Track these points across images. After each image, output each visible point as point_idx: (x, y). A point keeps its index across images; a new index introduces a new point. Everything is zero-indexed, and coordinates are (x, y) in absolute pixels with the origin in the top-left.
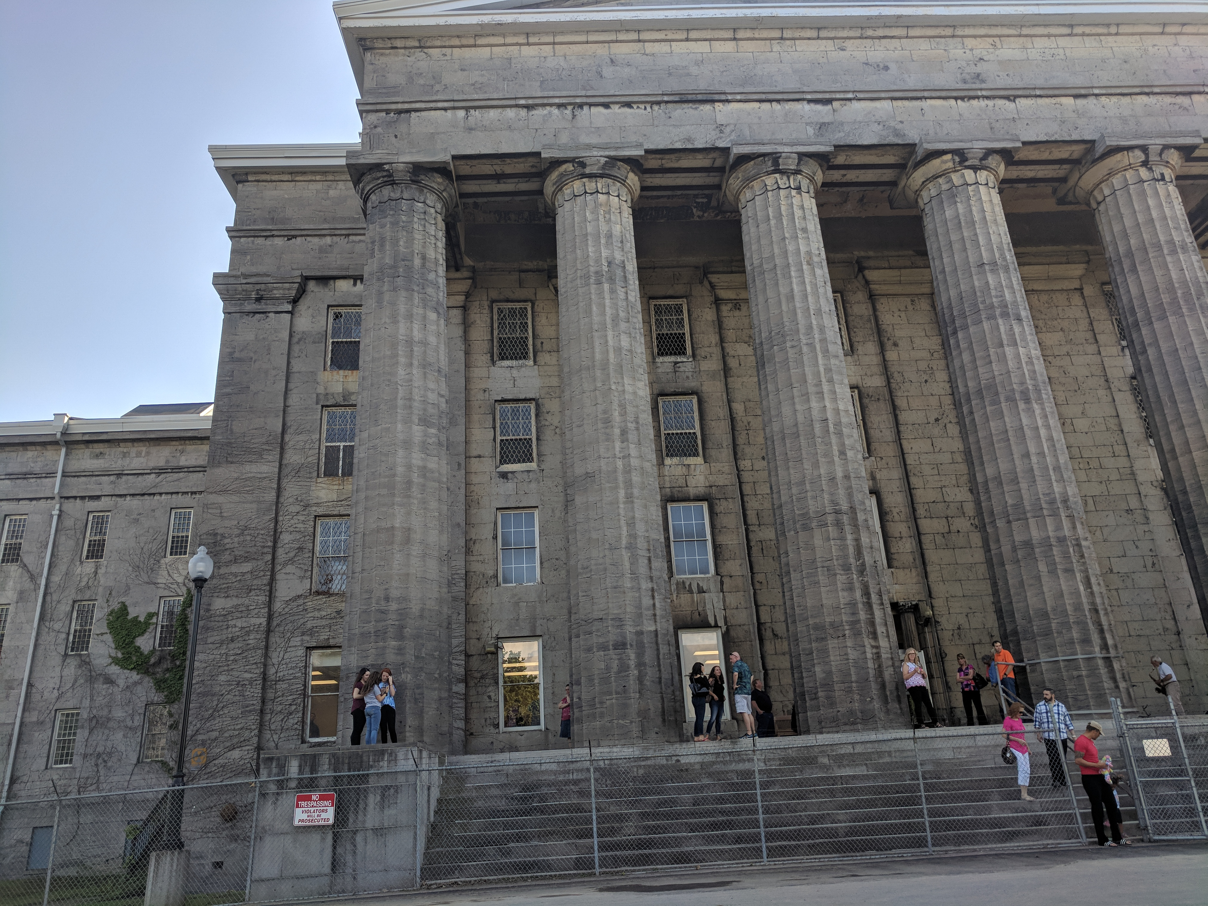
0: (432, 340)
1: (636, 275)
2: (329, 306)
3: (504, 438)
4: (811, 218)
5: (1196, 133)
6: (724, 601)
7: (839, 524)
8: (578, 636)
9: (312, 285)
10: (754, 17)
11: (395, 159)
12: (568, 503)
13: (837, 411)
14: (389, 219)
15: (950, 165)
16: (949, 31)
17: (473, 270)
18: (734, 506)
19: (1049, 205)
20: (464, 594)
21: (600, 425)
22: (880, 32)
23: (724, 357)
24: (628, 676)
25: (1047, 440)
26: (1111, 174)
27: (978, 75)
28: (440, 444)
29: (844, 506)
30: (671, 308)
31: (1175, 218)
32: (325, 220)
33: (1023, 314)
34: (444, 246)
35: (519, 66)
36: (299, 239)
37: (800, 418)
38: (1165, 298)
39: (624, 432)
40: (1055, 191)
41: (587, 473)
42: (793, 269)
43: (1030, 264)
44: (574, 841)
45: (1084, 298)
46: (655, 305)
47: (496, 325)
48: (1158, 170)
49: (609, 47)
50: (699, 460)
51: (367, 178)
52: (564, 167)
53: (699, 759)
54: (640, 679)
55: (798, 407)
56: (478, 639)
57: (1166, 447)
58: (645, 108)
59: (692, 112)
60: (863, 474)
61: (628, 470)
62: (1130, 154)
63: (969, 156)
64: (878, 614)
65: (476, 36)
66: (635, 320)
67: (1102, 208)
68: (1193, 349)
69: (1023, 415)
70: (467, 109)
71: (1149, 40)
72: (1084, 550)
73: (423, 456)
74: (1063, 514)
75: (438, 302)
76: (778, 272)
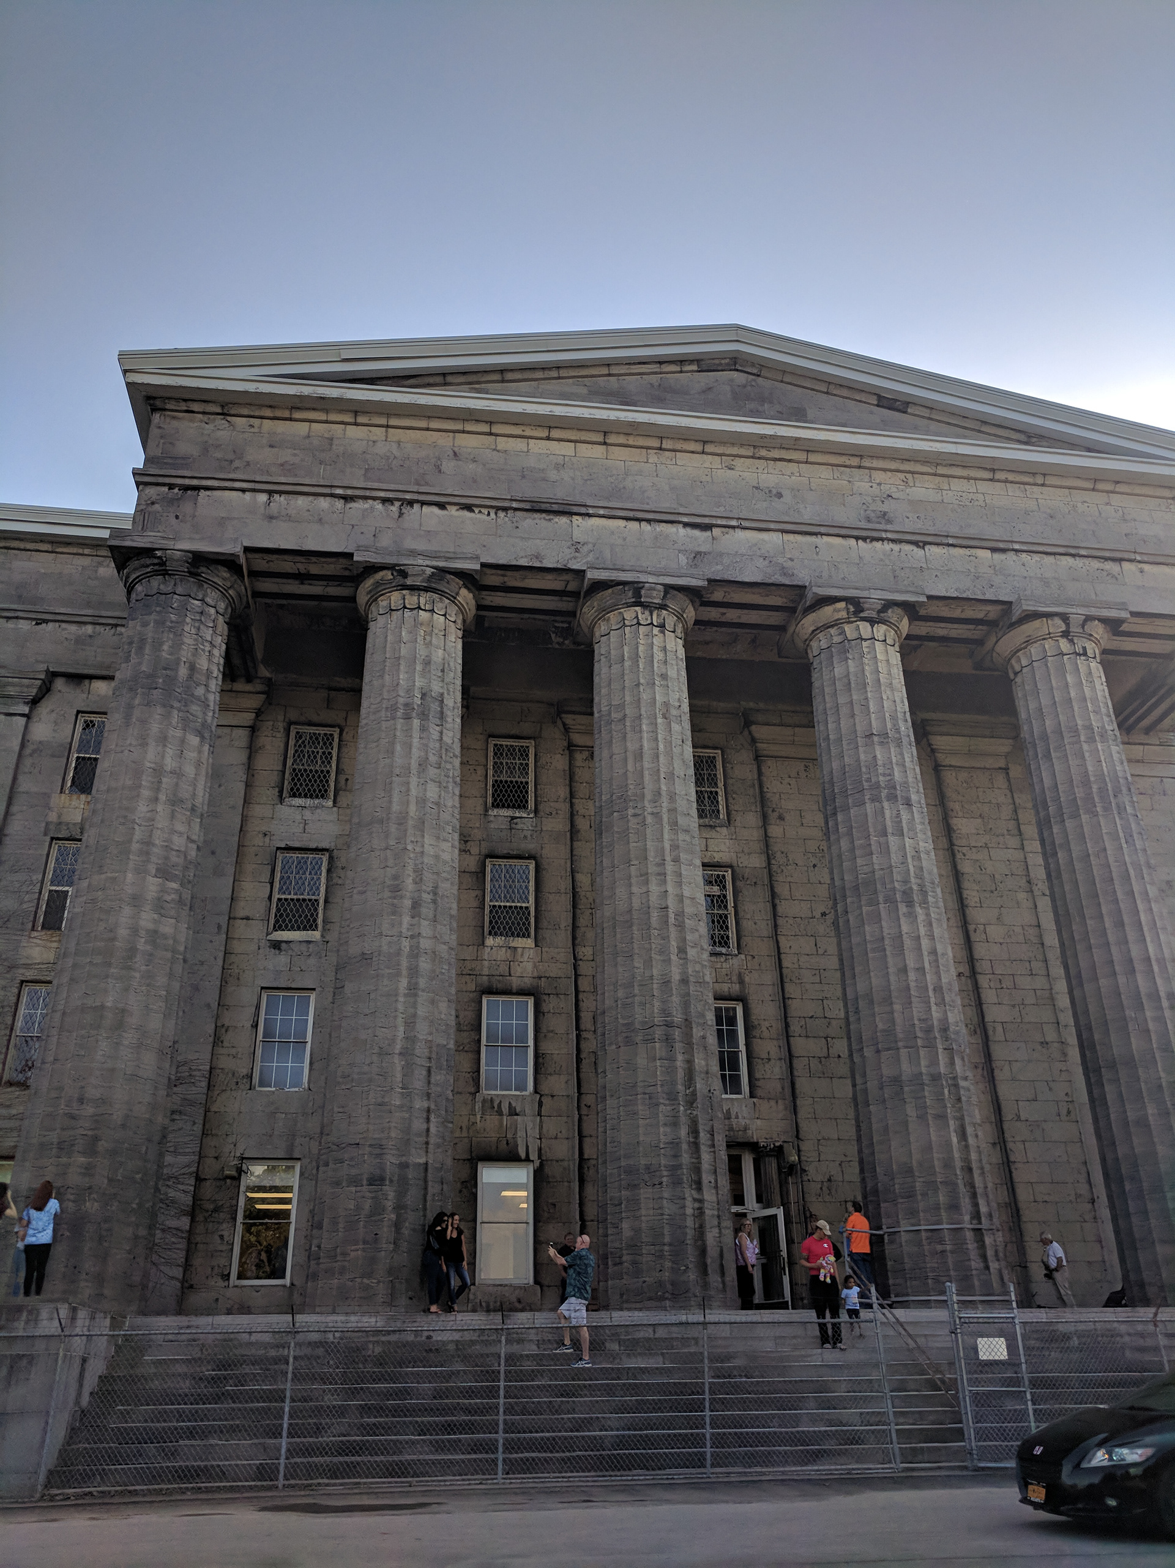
0: (190, 770)
1: (458, 711)
2: (78, 712)
3: (283, 897)
4: (674, 662)
5: (1122, 606)
6: (541, 1128)
7: (668, 1040)
8: (327, 1164)
9: (59, 684)
10: (629, 422)
11: (170, 544)
12: (338, 989)
13: (680, 898)
14: (153, 616)
15: (844, 614)
16: (855, 461)
17: (269, 682)
18: (567, 1004)
19: (966, 668)
20: (204, 1097)
21: (387, 894)
22: (776, 454)
23: (572, 815)
24: (382, 1220)
25: (929, 953)
26: (1028, 642)
27: (885, 514)
28: (180, 902)
29: (678, 1018)
30: (514, 750)
31: (1095, 700)
32: (89, 605)
33: (914, 798)
34: (223, 654)
35: (341, 448)
36: (51, 625)
37: (636, 903)
38: (1079, 793)
39: (416, 905)
40: (971, 654)
41: (363, 954)
42: (645, 721)
43: (936, 735)
44: (262, 1441)
46: (496, 745)
47: (291, 752)
48: (1080, 643)
49: (454, 438)
50: (529, 942)
51: (134, 564)
52: (381, 574)
53: (456, 1336)
54: (397, 1225)
55: (635, 889)
56: (216, 1158)
57: (1073, 972)
58: (489, 514)
59: (544, 523)
60: (708, 978)
61: (415, 953)
62: (1050, 622)
63: (866, 606)
64: (706, 1157)
65: (292, 408)
66: (449, 766)
67: (1018, 679)
68: (1107, 857)
69: (903, 920)
70: (270, 493)
71: (1078, 496)
72: (962, 1092)
73: (156, 916)
74: (940, 1047)
75: (204, 724)
76: (628, 724)
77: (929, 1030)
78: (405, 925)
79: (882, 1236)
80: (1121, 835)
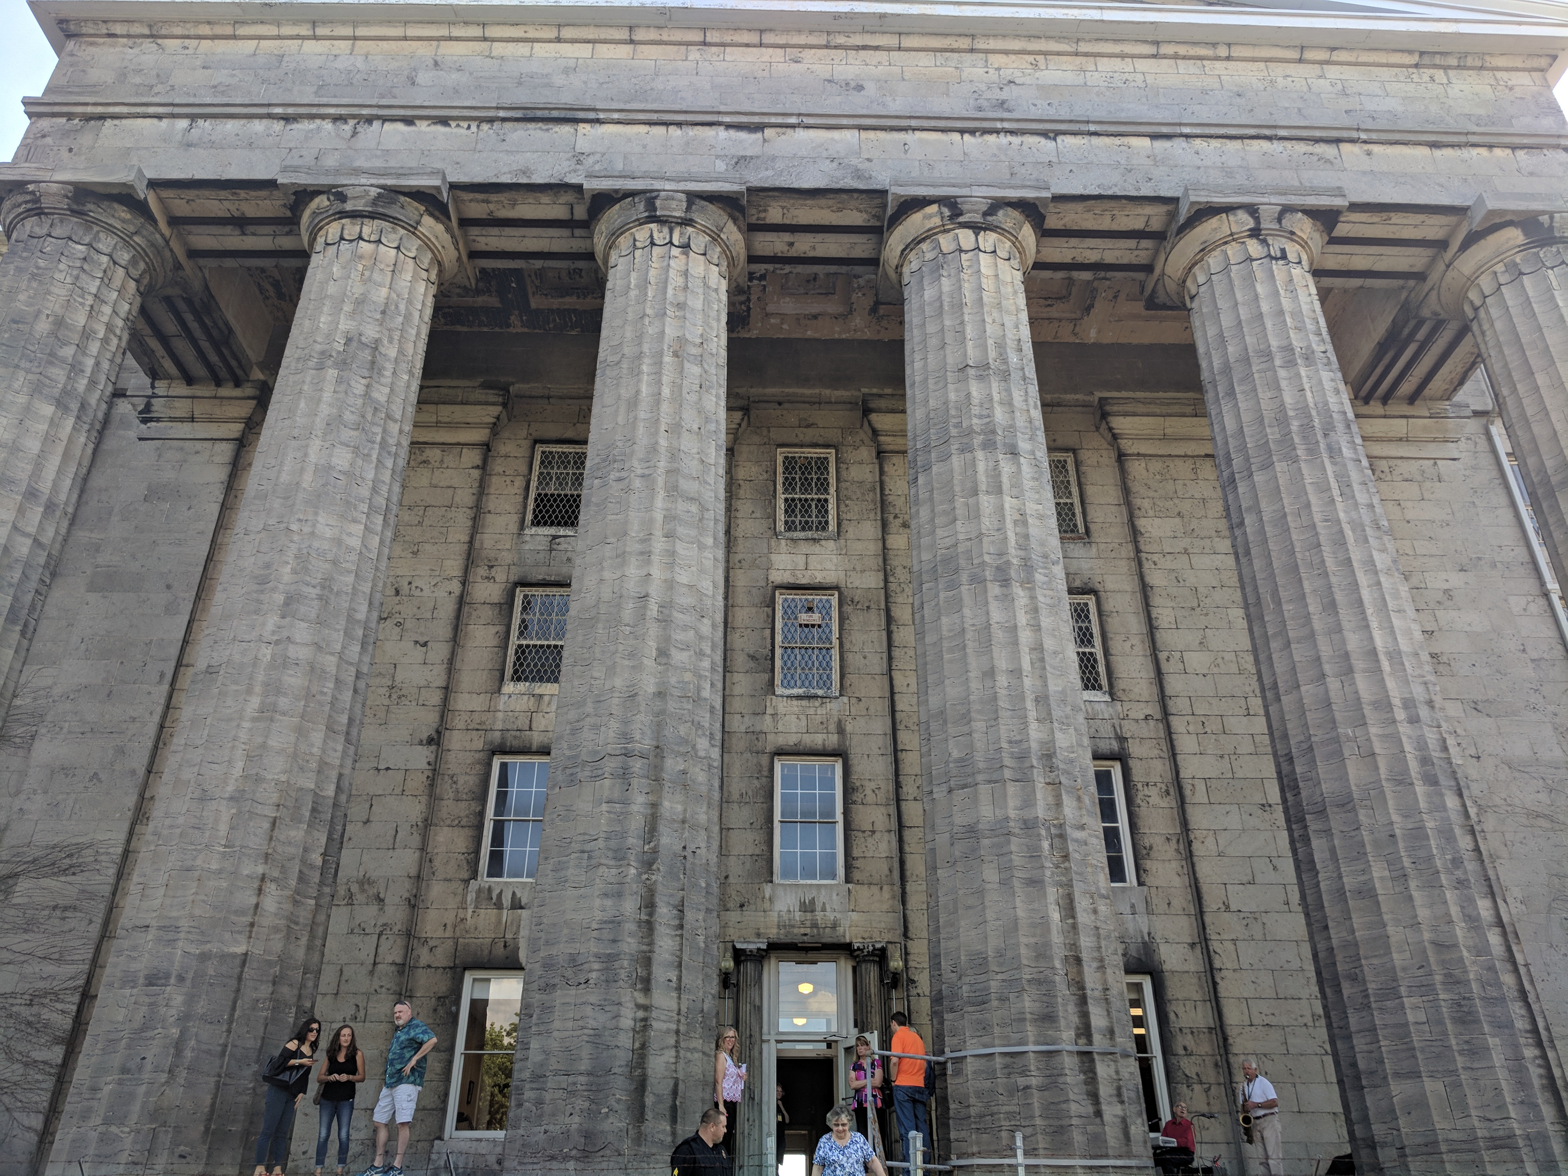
0: (33, 444)
5: (1339, 192)
7: (624, 775)
10: (657, 8)
11: (44, 175)
15: (937, 221)
16: (964, 43)
17: (263, 386)
22: (858, 40)
24: (156, 1038)
25: (1031, 649)
26: (1204, 251)
27: (1003, 103)
31: (1297, 314)
33: (1024, 445)
35: (292, 66)
37: (606, 593)
38: (1273, 434)
39: (291, 601)
41: (210, 667)
42: (647, 361)
48: (1276, 245)
49: (437, 47)
51: (8, 204)
52: (317, 200)
54: (178, 1045)
55: (607, 575)
59: (539, 134)
61: (279, 663)
62: (1231, 218)
63: (965, 207)
64: (665, 943)
65: (236, 22)
68: (1310, 514)
69: (993, 605)
70: (193, 118)
71: (1278, 70)
72: (1071, 847)
74: (1040, 780)
76: (625, 366)
77: (1022, 757)
78: (270, 626)
79: (944, 1067)
80: (1333, 484)
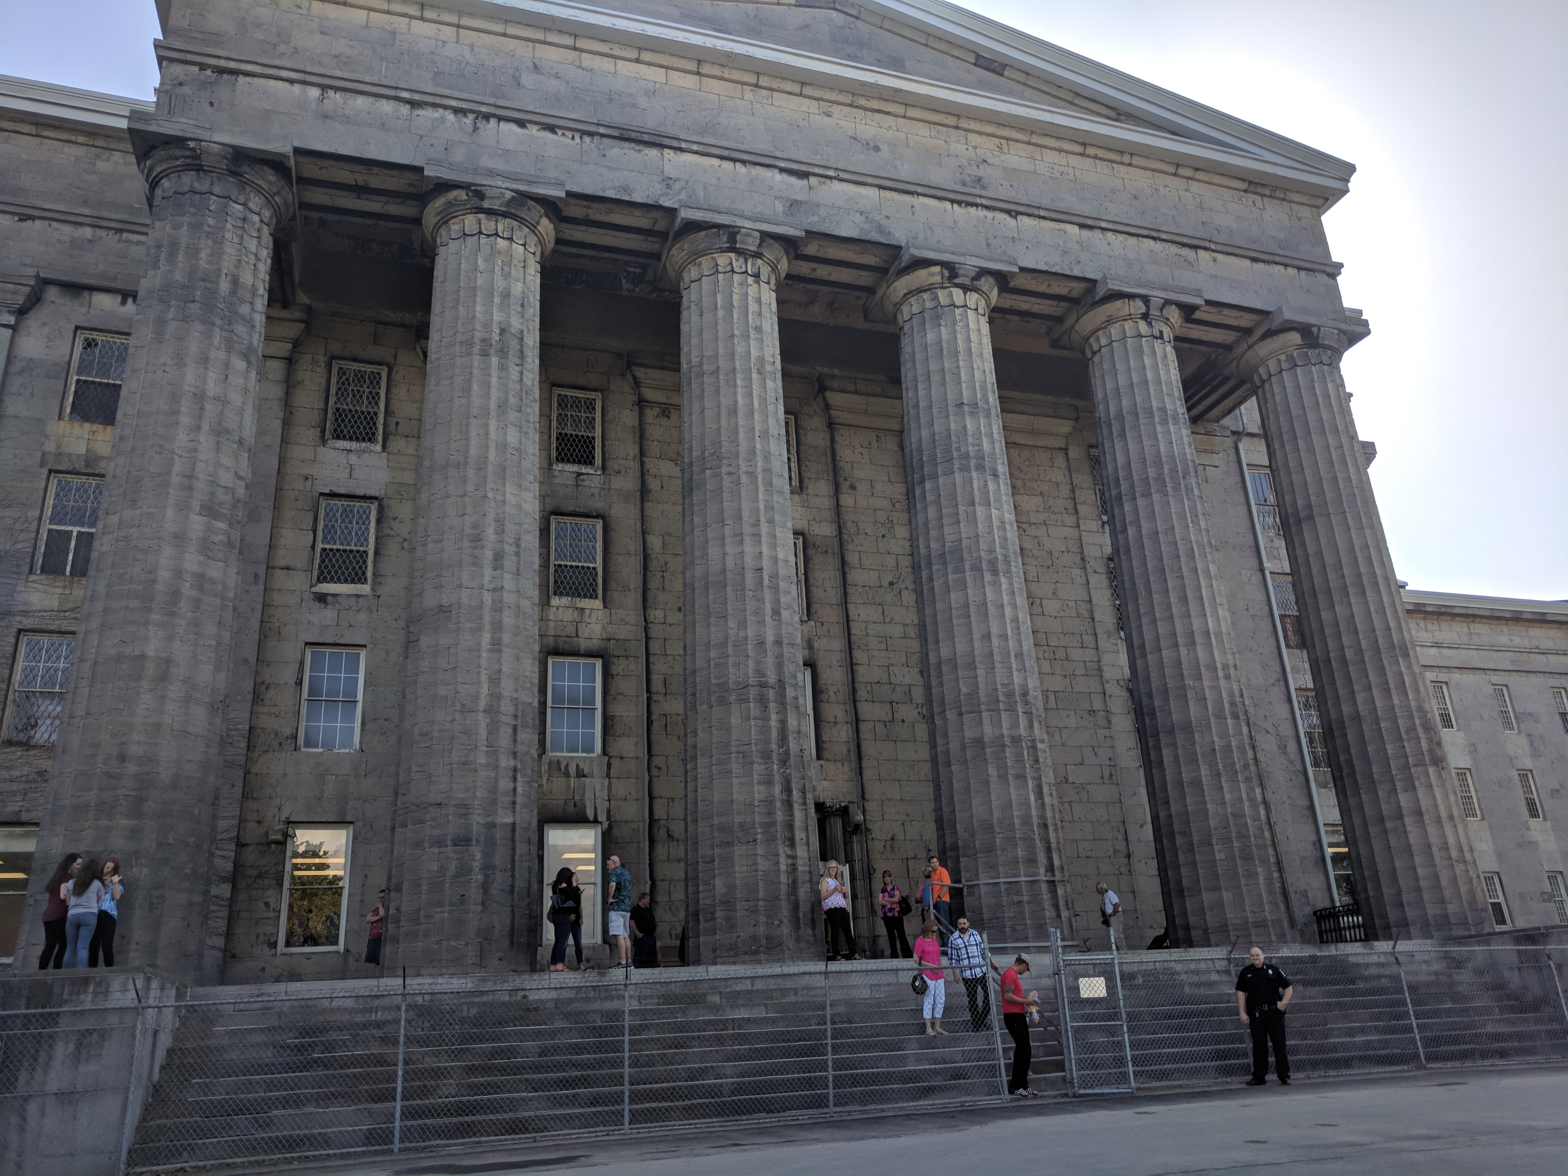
0: (236, 398)
1: (537, 352)
2: (77, 328)
3: (328, 547)
4: (768, 315)
5: (1199, 293)
6: (610, 789)
7: (763, 701)
8: (404, 825)
9: (52, 293)
10: (726, 52)
11: (206, 135)
12: (410, 643)
13: (775, 560)
14: (186, 219)
15: (938, 279)
16: (952, 121)
17: (309, 310)
18: (637, 667)
19: (1042, 347)
20: (244, 758)
21: (466, 544)
22: (874, 104)
23: (642, 474)
24: (469, 881)
25: (1011, 621)
26: (1110, 321)
27: (980, 179)
28: (230, 544)
29: (772, 678)
30: (580, 402)
31: (1169, 383)
32: (85, 203)
33: (1000, 469)
34: (268, 270)
35: (406, 45)
36: (38, 224)
37: (730, 563)
38: (1152, 473)
39: (498, 557)
40: (1049, 331)
41: (441, 606)
42: (739, 376)
43: (1014, 412)
44: (368, 1106)
45: (1068, 460)
46: (559, 395)
47: (333, 390)
48: (1158, 327)
49: (534, 49)
50: (598, 604)
51: (160, 154)
52: (455, 193)
53: (554, 995)
54: (485, 887)
55: (728, 549)
56: (259, 822)
57: (1136, 643)
58: (573, 138)
59: (632, 154)
60: (799, 641)
61: (498, 608)
62: (1131, 303)
63: (961, 272)
64: (798, 815)
66: (529, 410)
67: (1096, 359)
68: (1174, 534)
69: (988, 589)
70: (324, 88)
71: (1162, 179)
72: (1039, 754)
73: (202, 558)
74: (1020, 710)
75: (250, 347)
76: (721, 377)
77: (1010, 694)
78: (487, 578)
79: (960, 890)
80: (1188, 515)
